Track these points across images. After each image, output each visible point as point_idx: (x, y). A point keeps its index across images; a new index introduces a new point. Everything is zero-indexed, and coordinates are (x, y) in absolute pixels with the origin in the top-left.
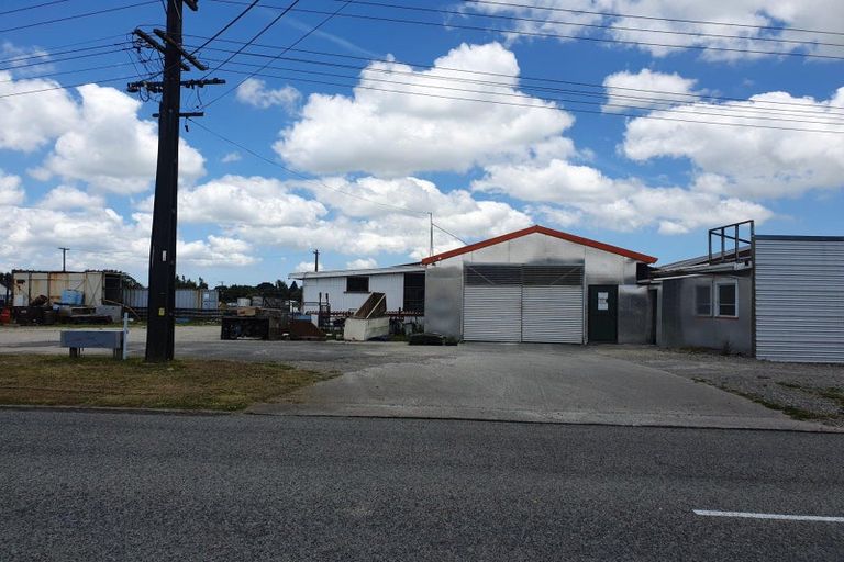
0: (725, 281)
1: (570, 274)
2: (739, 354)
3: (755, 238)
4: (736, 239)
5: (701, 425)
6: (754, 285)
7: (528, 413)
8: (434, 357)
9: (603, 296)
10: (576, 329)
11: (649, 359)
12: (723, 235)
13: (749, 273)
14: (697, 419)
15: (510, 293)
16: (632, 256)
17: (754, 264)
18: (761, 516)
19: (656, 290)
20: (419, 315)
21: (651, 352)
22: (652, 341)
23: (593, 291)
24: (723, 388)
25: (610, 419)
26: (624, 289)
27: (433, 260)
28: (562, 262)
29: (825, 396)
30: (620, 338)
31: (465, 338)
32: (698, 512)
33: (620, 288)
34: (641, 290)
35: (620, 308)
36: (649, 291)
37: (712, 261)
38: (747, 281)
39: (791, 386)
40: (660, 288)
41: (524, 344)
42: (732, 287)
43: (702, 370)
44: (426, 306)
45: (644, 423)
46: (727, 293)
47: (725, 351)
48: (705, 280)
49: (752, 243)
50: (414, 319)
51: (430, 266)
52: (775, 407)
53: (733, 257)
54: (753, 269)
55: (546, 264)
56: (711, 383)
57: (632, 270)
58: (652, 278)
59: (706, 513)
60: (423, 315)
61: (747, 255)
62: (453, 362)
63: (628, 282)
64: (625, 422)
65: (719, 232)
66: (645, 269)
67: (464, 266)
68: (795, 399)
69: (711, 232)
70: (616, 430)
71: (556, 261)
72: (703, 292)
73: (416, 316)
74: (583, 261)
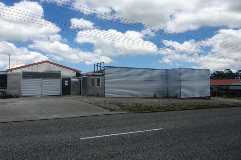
0: (98, 77)
1: (56, 75)
2: (101, 96)
3: (105, 67)
4: (101, 67)
5: (88, 115)
6: (104, 78)
7: (41, 117)
8: (10, 102)
9: (66, 81)
10: (58, 91)
11: (78, 98)
12: (97, 66)
13: (103, 75)
14: (88, 114)
15: (38, 81)
16: (75, 70)
17: (104, 73)
18: (96, 137)
19: (81, 80)
20: (5, 89)
21: (79, 97)
22: (80, 94)
23: (64, 80)
24: (95, 105)
25: (64, 116)
26: (72, 80)
27: (10, 70)
28: (54, 72)
29: (117, 105)
30: (71, 93)
31: (23, 95)
32: (81, 139)
33: (71, 79)
34: (77, 80)
35: (71, 85)
36: (79, 80)
37: (95, 72)
38: (103, 77)
39: (111, 103)
40: (82, 79)
41: (43, 96)
42: (100, 79)
43: (91, 101)
44: (8, 86)
45: (74, 116)
46: (98, 80)
47: (98, 96)
48: (93, 77)
49: (104, 68)
50: (3, 90)
51: (9, 72)
52: (106, 109)
53: (100, 72)
54: (104, 74)
55: (49, 72)
56: (93, 104)
57: (74, 74)
58: (80, 77)
59: (84, 138)
60: (7, 89)
61: (103, 71)
62: (16, 103)
63: (74, 77)
64: (69, 117)
65: (97, 65)
66: (78, 74)
67: (22, 72)
68: (111, 107)
69: (95, 65)
70: (65, 119)
71: (53, 71)
72: (93, 80)
73: (4, 89)
74: (60, 72)
